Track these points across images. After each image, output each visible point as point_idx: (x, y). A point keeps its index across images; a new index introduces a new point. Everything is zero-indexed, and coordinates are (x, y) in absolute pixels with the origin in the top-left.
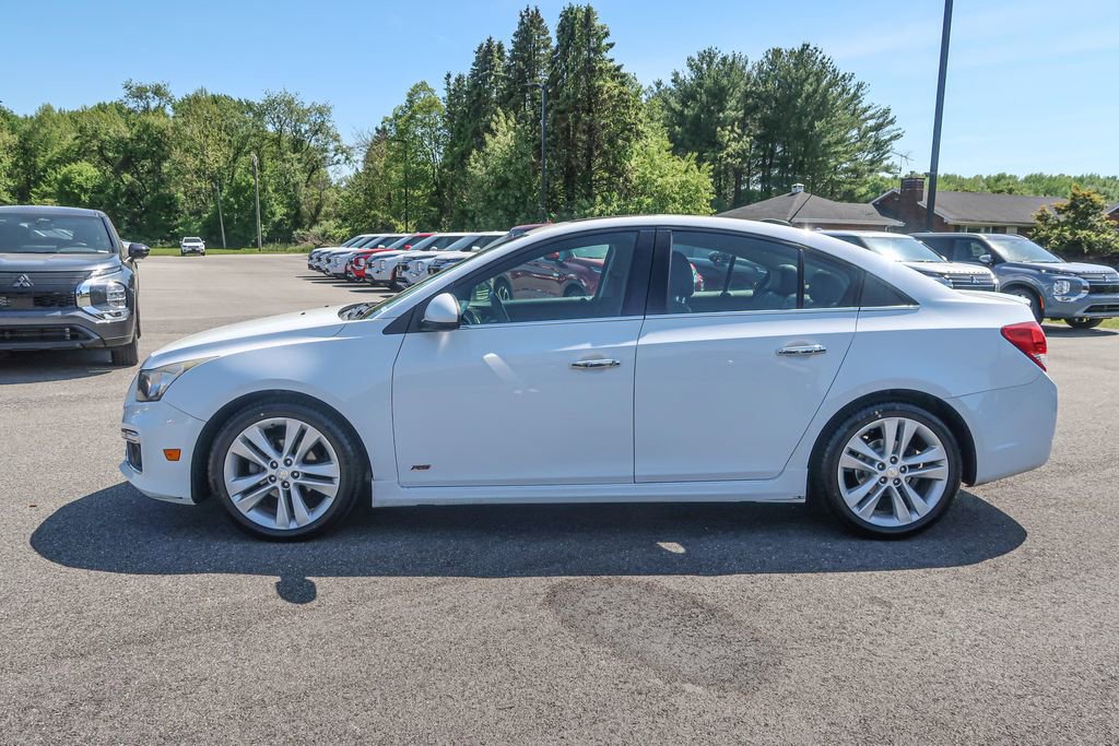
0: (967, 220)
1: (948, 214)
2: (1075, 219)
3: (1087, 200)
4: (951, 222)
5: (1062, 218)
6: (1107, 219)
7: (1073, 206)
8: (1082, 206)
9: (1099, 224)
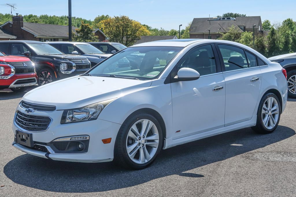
0: (44, 36)
1: (35, 33)
2: (84, 36)
3: (87, 28)
4: (38, 37)
5: (79, 35)
6: (94, 35)
7: (82, 30)
8: (86, 30)
9: (92, 37)
